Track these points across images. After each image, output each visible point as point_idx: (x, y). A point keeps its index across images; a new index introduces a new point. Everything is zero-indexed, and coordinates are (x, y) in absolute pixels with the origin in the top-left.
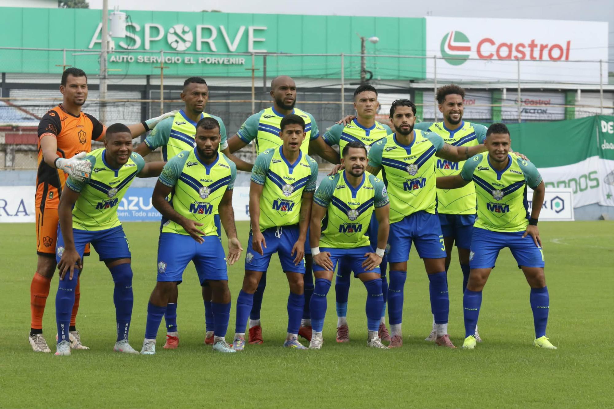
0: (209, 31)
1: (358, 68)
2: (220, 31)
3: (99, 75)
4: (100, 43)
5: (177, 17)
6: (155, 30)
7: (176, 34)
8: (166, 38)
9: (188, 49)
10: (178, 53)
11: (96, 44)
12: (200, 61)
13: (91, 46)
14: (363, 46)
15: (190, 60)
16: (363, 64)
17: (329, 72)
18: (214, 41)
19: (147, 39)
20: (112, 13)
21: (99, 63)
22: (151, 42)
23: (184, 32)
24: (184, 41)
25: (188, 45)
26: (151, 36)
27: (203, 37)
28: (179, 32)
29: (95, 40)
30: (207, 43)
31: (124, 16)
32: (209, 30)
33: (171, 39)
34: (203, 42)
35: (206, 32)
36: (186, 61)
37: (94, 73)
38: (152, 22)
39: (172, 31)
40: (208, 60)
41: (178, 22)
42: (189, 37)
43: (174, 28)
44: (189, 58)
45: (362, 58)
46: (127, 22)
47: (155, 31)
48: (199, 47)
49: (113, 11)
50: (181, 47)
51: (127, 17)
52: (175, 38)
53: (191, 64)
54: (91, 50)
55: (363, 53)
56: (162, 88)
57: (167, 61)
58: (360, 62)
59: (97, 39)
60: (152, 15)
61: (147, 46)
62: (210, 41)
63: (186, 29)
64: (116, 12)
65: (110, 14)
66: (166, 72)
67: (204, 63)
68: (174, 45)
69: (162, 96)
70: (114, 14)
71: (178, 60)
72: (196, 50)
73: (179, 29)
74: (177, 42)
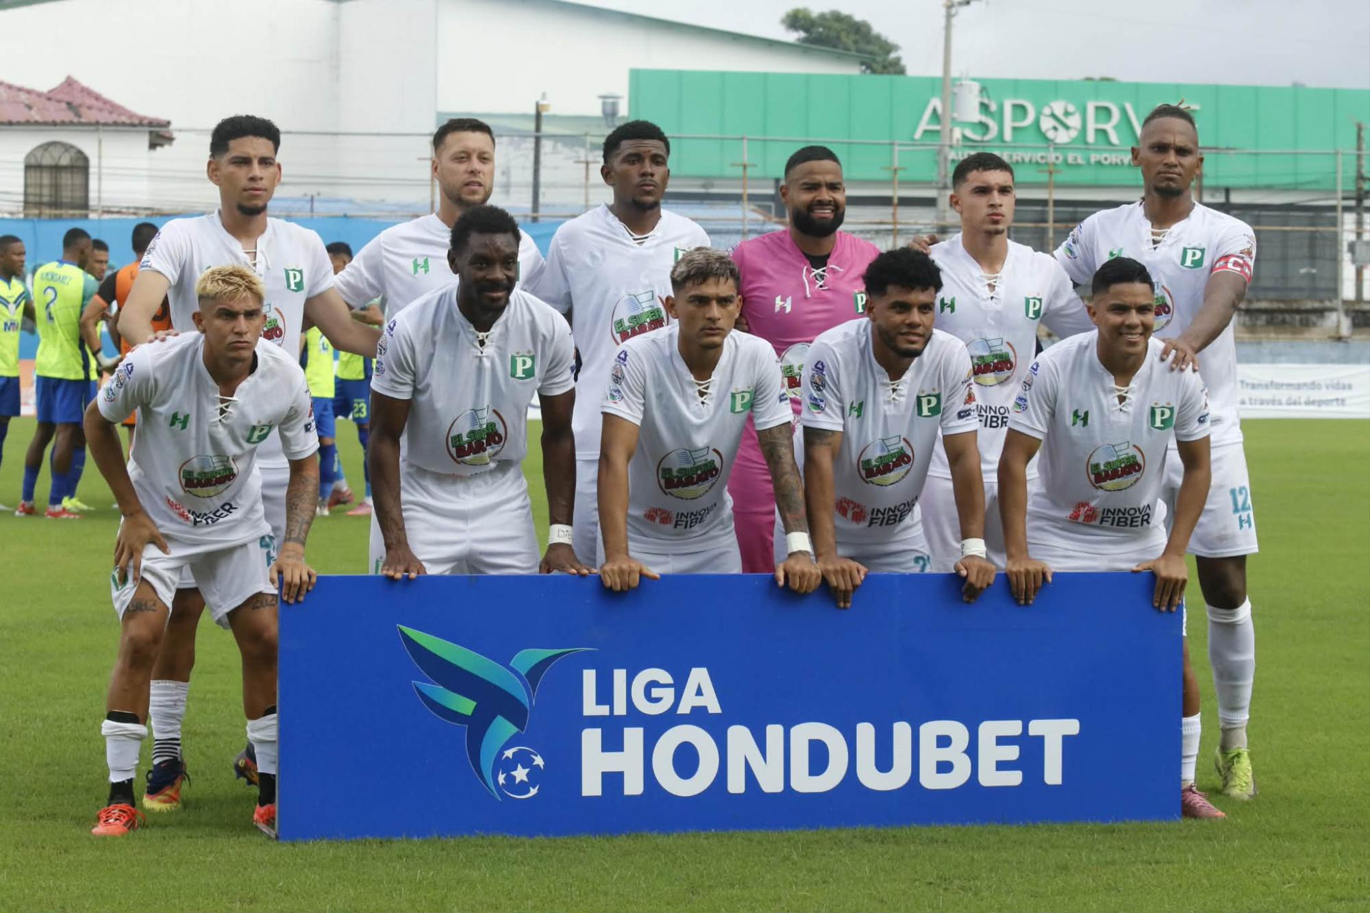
0: (1104, 112)
1: (1352, 173)
2: (1124, 112)
3: (937, 183)
4: (937, 132)
5: (1054, 88)
6: (1020, 109)
7: (1053, 116)
8: (1037, 123)
9: (1073, 141)
10: (1057, 147)
11: (926, 132)
12: (1093, 160)
13: (918, 135)
14: (1359, 138)
15: (1076, 159)
16: (1359, 167)
17: (1302, 179)
18: (1115, 128)
19: (1008, 124)
20: (956, 82)
21: (937, 163)
22: (1015, 129)
23: (1067, 113)
24: (1067, 127)
25: (1073, 134)
26: (1014, 119)
27: (1097, 120)
28: (1059, 113)
29: (924, 125)
30: (1104, 132)
31: (976, 87)
32: (1107, 110)
33: (1047, 124)
34: (1097, 131)
35: (1103, 114)
36: (1070, 160)
37: (928, 178)
38: (1016, 97)
39: (1047, 111)
40: (1106, 159)
41: (1056, 97)
42: (1074, 121)
43: (1051, 108)
44: (1074, 155)
45: (1359, 157)
46: (982, 97)
47: (1019, 112)
48: (1091, 137)
49: (959, 79)
50: (1062, 137)
51: (983, 90)
52: (1052, 123)
53: (1078, 165)
54: (918, 143)
55: (1359, 148)
56: (1051, 204)
57: (1040, 161)
58: (1355, 163)
59: (929, 123)
60: (1016, 86)
61: (1008, 135)
62: (1108, 127)
63: (1071, 108)
64: (964, 82)
65: (954, 85)
66: (1058, 178)
67: (1099, 163)
68: (1051, 134)
69: (1051, 217)
70: (961, 85)
71: (1057, 158)
72: (1086, 143)
73: (1058, 107)
74: (1055, 129)
